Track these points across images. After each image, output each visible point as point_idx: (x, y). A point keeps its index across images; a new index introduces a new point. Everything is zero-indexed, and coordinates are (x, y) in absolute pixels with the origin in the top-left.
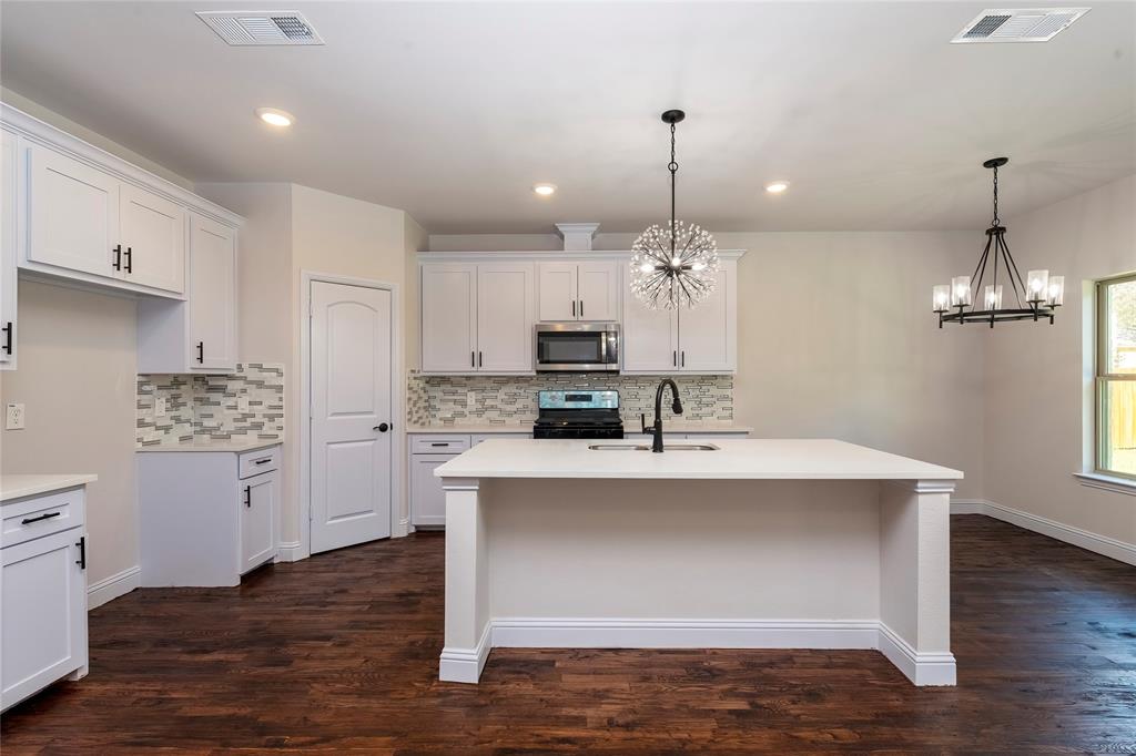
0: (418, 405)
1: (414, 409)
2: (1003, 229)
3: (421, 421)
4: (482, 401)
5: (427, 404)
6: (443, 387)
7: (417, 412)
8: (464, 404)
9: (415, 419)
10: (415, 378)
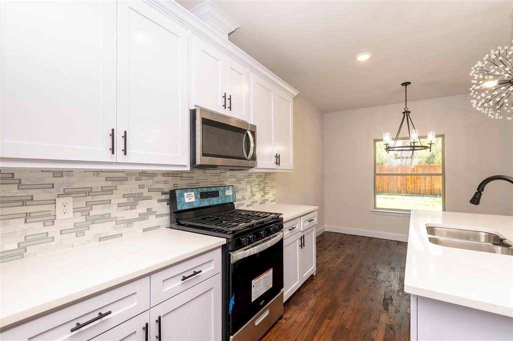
2: (409, 112)
4: (86, 211)
8: (49, 219)
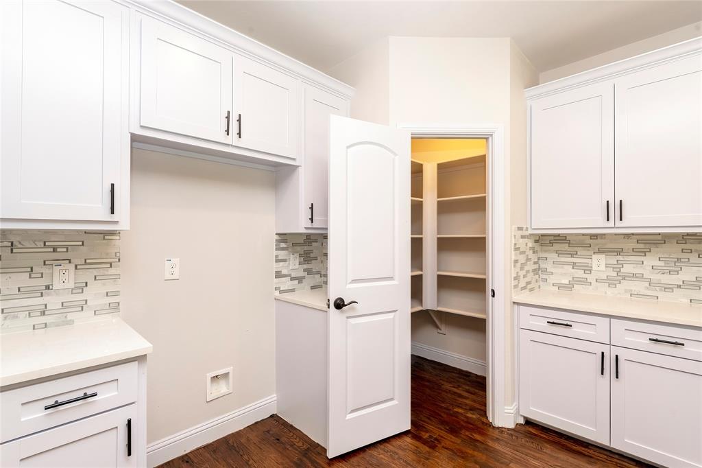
0: (526, 268)
1: (522, 273)
3: (529, 287)
4: (618, 268)
5: (536, 266)
6: (557, 246)
7: (525, 276)
8: (588, 269)
9: (522, 284)
10: (523, 237)
